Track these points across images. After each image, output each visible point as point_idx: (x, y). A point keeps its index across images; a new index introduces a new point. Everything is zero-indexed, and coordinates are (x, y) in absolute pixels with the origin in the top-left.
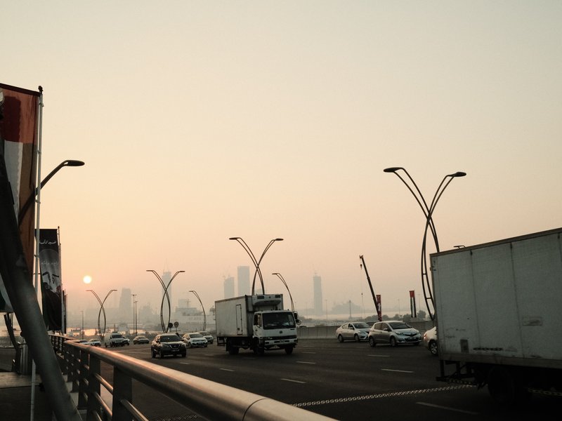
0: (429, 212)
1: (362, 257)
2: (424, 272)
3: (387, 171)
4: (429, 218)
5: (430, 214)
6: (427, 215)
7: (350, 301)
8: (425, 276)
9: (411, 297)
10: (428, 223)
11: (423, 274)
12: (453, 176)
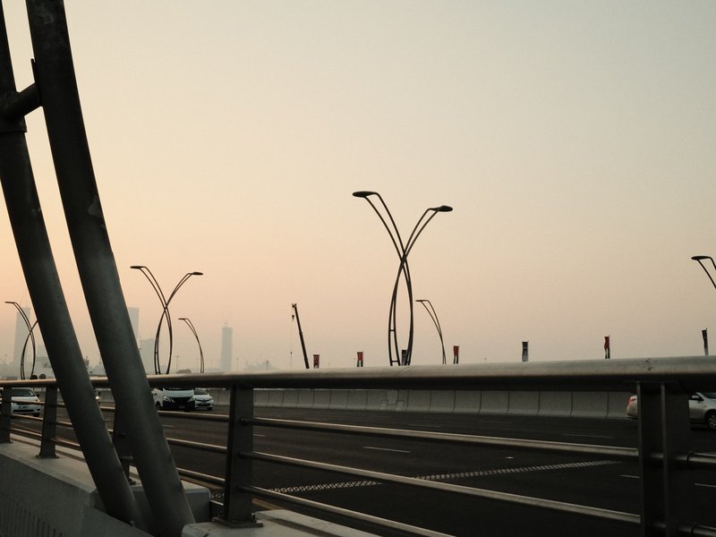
0: (404, 251)
1: (294, 306)
2: (392, 328)
3: (357, 194)
4: (404, 260)
5: (405, 256)
6: (402, 254)
7: (267, 362)
8: (392, 333)
9: (359, 360)
10: (402, 267)
11: (390, 330)
12: (437, 210)
